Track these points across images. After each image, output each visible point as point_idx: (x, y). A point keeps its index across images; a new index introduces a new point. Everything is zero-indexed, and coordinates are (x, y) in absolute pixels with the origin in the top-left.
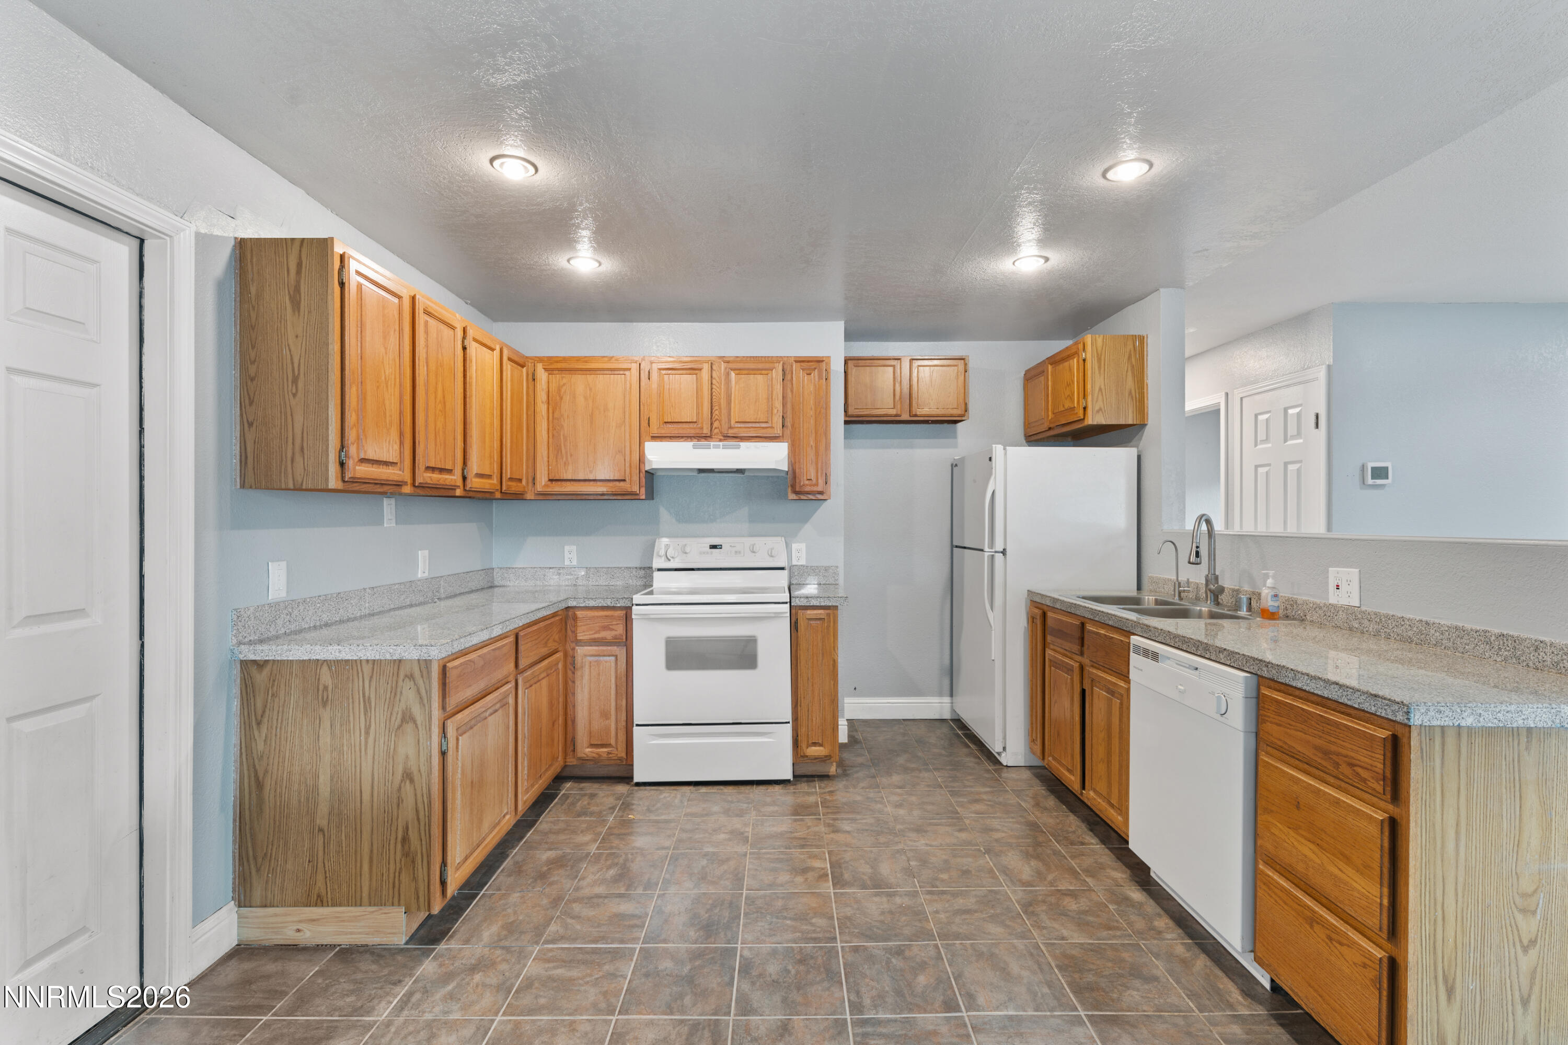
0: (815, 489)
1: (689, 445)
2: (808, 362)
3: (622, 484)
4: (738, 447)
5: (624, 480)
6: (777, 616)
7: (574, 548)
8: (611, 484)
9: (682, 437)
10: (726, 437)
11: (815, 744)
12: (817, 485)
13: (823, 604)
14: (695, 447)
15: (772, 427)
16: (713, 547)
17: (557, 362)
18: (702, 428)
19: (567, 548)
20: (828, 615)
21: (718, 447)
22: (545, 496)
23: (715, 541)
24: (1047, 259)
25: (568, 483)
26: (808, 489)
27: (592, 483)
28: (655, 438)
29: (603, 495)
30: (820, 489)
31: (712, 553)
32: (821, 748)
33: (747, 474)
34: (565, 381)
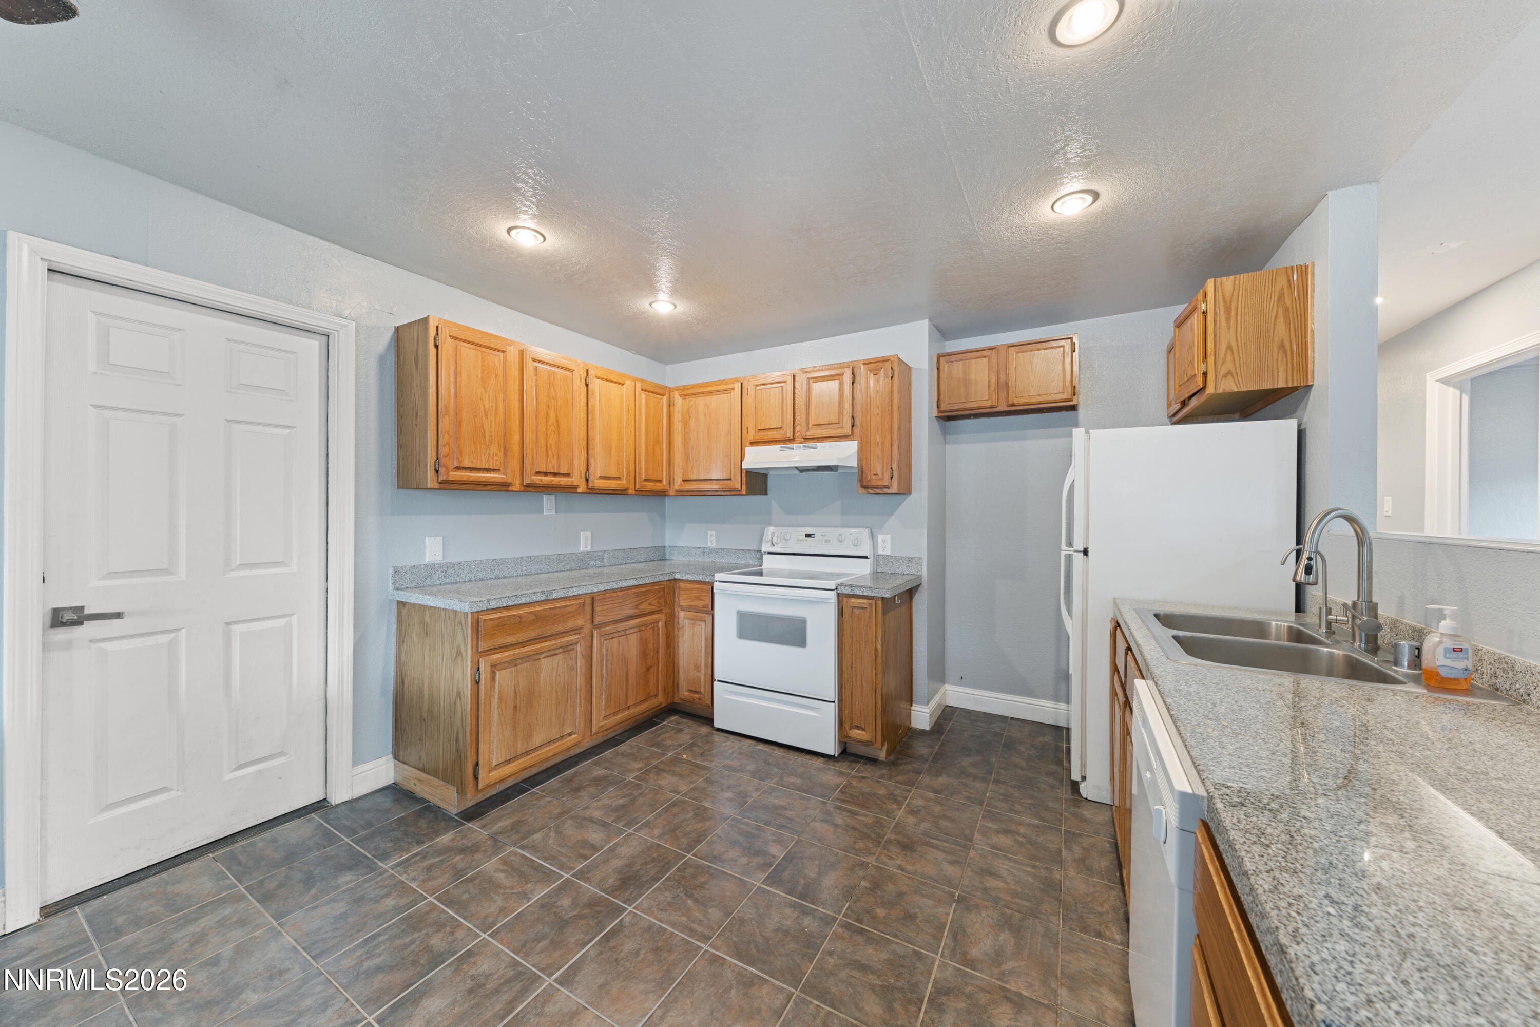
0: (881, 483)
1: (777, 447)
2: (875, 362)
3: (729, 482)
4: (815, 448)
5: (730, 479)
6: (823, 601)
7: (714, 533)
8: (721, 482)
9: (772, 441)
10: (806, 439)
11: (858, 727)
12: (882, 479)
13: (865, 594)
14: (782, 449)
15: (843, 427)
16: (808, 535)
17: (688, 389)
18: (786, 434)
19: (709, 533)
20: (870, 605)
21: (798, 448)
22: (681, 493)
23: (809, 530)
24: (1096, 195)
25: (694, 482)
26: (875, 483)
27: (709, 482)
28: (753, 443)
29: (717, 491)
30: (886, 483)
31: (806, 541)
32: (863, 733)
33: (840, 471)
34: (692, 403)
